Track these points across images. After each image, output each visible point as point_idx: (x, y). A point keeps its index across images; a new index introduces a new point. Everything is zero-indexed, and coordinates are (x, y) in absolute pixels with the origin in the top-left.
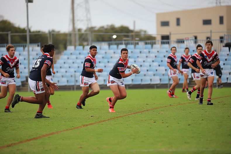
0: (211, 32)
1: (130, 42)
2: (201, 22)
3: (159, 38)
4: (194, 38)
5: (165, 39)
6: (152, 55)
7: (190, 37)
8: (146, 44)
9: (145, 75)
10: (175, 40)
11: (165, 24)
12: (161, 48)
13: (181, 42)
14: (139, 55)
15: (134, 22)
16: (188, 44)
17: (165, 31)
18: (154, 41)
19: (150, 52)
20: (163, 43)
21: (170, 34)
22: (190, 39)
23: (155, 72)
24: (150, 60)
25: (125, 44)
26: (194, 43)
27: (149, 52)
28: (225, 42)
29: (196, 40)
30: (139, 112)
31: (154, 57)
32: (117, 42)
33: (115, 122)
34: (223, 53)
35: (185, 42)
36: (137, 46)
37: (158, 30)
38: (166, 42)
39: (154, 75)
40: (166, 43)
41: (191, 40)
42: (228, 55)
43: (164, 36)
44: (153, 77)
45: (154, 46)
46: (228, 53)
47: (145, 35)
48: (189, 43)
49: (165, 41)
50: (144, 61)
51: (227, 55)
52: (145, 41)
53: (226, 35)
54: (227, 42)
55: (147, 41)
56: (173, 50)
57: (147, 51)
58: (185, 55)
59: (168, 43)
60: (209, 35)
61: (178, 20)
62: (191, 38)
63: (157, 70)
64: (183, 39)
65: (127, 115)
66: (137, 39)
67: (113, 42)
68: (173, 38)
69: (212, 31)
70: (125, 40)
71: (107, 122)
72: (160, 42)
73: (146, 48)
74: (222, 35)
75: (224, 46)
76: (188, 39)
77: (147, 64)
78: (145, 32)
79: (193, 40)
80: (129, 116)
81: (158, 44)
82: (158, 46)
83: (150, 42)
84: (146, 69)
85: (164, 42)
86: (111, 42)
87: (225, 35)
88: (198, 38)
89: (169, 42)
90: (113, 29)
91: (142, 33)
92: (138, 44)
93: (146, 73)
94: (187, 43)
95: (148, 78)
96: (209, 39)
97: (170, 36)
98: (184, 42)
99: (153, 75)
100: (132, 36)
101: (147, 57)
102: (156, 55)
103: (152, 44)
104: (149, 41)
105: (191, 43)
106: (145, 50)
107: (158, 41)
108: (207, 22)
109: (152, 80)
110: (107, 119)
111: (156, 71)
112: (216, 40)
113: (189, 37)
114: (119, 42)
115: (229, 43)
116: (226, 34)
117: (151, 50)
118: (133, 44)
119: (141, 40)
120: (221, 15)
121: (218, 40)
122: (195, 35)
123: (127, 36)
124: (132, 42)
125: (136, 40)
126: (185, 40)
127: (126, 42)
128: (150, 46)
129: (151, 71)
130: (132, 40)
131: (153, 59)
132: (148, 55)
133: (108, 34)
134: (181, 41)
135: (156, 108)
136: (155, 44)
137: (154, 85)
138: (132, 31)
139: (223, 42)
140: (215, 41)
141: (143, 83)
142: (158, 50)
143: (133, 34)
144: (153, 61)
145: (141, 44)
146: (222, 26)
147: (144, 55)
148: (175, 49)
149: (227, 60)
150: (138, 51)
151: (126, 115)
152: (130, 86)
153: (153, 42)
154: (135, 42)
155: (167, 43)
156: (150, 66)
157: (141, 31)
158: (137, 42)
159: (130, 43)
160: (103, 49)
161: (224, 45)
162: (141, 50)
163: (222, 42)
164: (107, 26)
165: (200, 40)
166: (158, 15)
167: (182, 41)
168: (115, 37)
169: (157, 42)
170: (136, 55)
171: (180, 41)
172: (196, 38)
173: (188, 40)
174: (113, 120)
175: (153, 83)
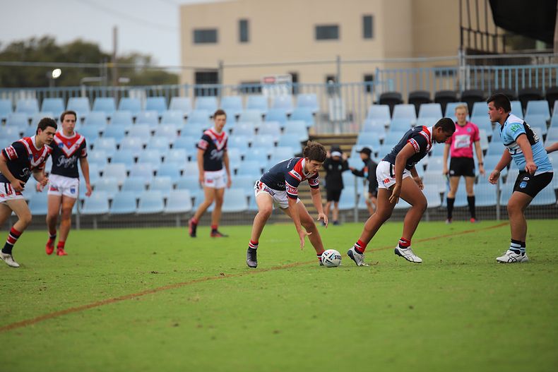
0: (338, 61)
1: (103, 89)
2: (311, 33)
3: (188, 79)
4: (289, 79)
5: (207, 80)
6: (169, 129)
7: (280, 77)
8: (151, 94)
9: (147, 187)
10: (235, 84)
11: (206, 36)
12: (193, 107)
13: (253, 90)
14: (130, 127)
15: (115, 31)
16: (273, 97)
17: (207, 58)
18: (173, 87)
19: (163, 120)
20: (199, 93)
21: (221, 67)
22: (278, 80)
23: (178, 179)
24: (162, 142)
25: (88, 95)
26: (289, 93)
27: (160, 119)
28: (379, 90)
29: (295, 84)
30: (129, 297)
31: (175, 134)
32: (64, 89)
33: (58, 325)
34: (374, 123)
35: (265, 91)
36: (124, 101)
37: (184, 56)
38: (209, 90)
39: (175, 187)
40: (209, 95)
41: (281, 83)
42: (387, 127)
43: (204, 71)
44: (170, 194)
45: (174, 100)
46: (388, 121)
47: (146, 67)
48: (275, 93)
49: (206, 86)
50: (145, 147)
51: (383, 128)
52: (149, 88)
53: (382, 71)
54: (385, 90)
55: (154, 88)
56: (68, 121)
57: (152, 115)
58: (213, 129)
59: (215, 92)
60: (332, 70)
61: (244, 26)
62: (281, 80)
63: (182, 173)
64: (259, 82)
65: (96, 305)
66: (126, 80)
67: (52, 89)
68: (229, 79)
69: (342, 59)
70: (87, 84)
71: (33, 326)
72: (191, 91)
73: (149, 108)
74: (370, 69)
75: (375, 103)
76: (271, 82)
77: (153, 154)
78: (148, 59)
79: (287, 83)
80: (101, 307)
81: (187, 95)
82: (184, 102)
83: (163, 90)
84: (149, 168)
85: (203, 90)
86: (45, 90)
87: (378, 70)
88: (303, 80)
89: (219, 91)
90: (49, 51)
91: (140, 63)
92: (126, 94)
93: (150, 179)
94: (269, 93)
95: (157, 196)
96: (334, 82)
97: (219, 71)
98: (259, 90)
99: (171, 187)
100: (109, 70)
101: (153, 133)
102: (180, 127)
103: (170, 96)
104: (160, 87)
105: (282, 92)
106: (148, 114)
107: (186, 86)
108: (327, 33)
109: (168, 202)
110: (35, 317)
111: (178, 174)
112: (352, 85)
113: (276, 76)
114: (71, 89)
115: (389, 94)
116: (381, 66)
117: (165, 114)
118: (113, 96)
119: (136, 82)
120: (368, 11)
121: (358, 84)
122: (294, 69)
123: (94, 72)
124: (110, 88)
125: (120, 84)
126: (262, 84)
127: (91, 89)
128: (161, 101)
129: (164, 174)
130: (109, 85)
131: (172, 141)
132: (156, 127)
133: (38, 64)
134: (252, 88)
135: (181, 284)
136: (177, 95)
137: (174, 215)
138: (108, 58)
139: (374, 90)
140: (349, 88)
141: (142, 210)
142: (186, 114)
143: (112, 65)
144: (171, 146)
145: (137, 97)
146: (368, 43)
147: (146, 128)
148: (74, 119)
149: (385, 142)
150: (127, 115)
151: (89, 304)
152: (105, 219)
153: (170, 90)
154: (117, 89)
155: (213, 92)
156: (163, 159)
157: (134, 57)
158: (123, 88)
159: (104, 94)
160: (22, 111)
161: (376, 99)
162: (135, 115)
163: (369, 89)
164: (32, 40)
165: (308, 85)
166: (185, 11)
167: (256, 86)
168: (56, 73)
169: (182, 91)
170: (121, 129)
171: (250, 86)
172: (295, 78)
173: (273, 83)
174: (53, 320)
175: (170, 209)
